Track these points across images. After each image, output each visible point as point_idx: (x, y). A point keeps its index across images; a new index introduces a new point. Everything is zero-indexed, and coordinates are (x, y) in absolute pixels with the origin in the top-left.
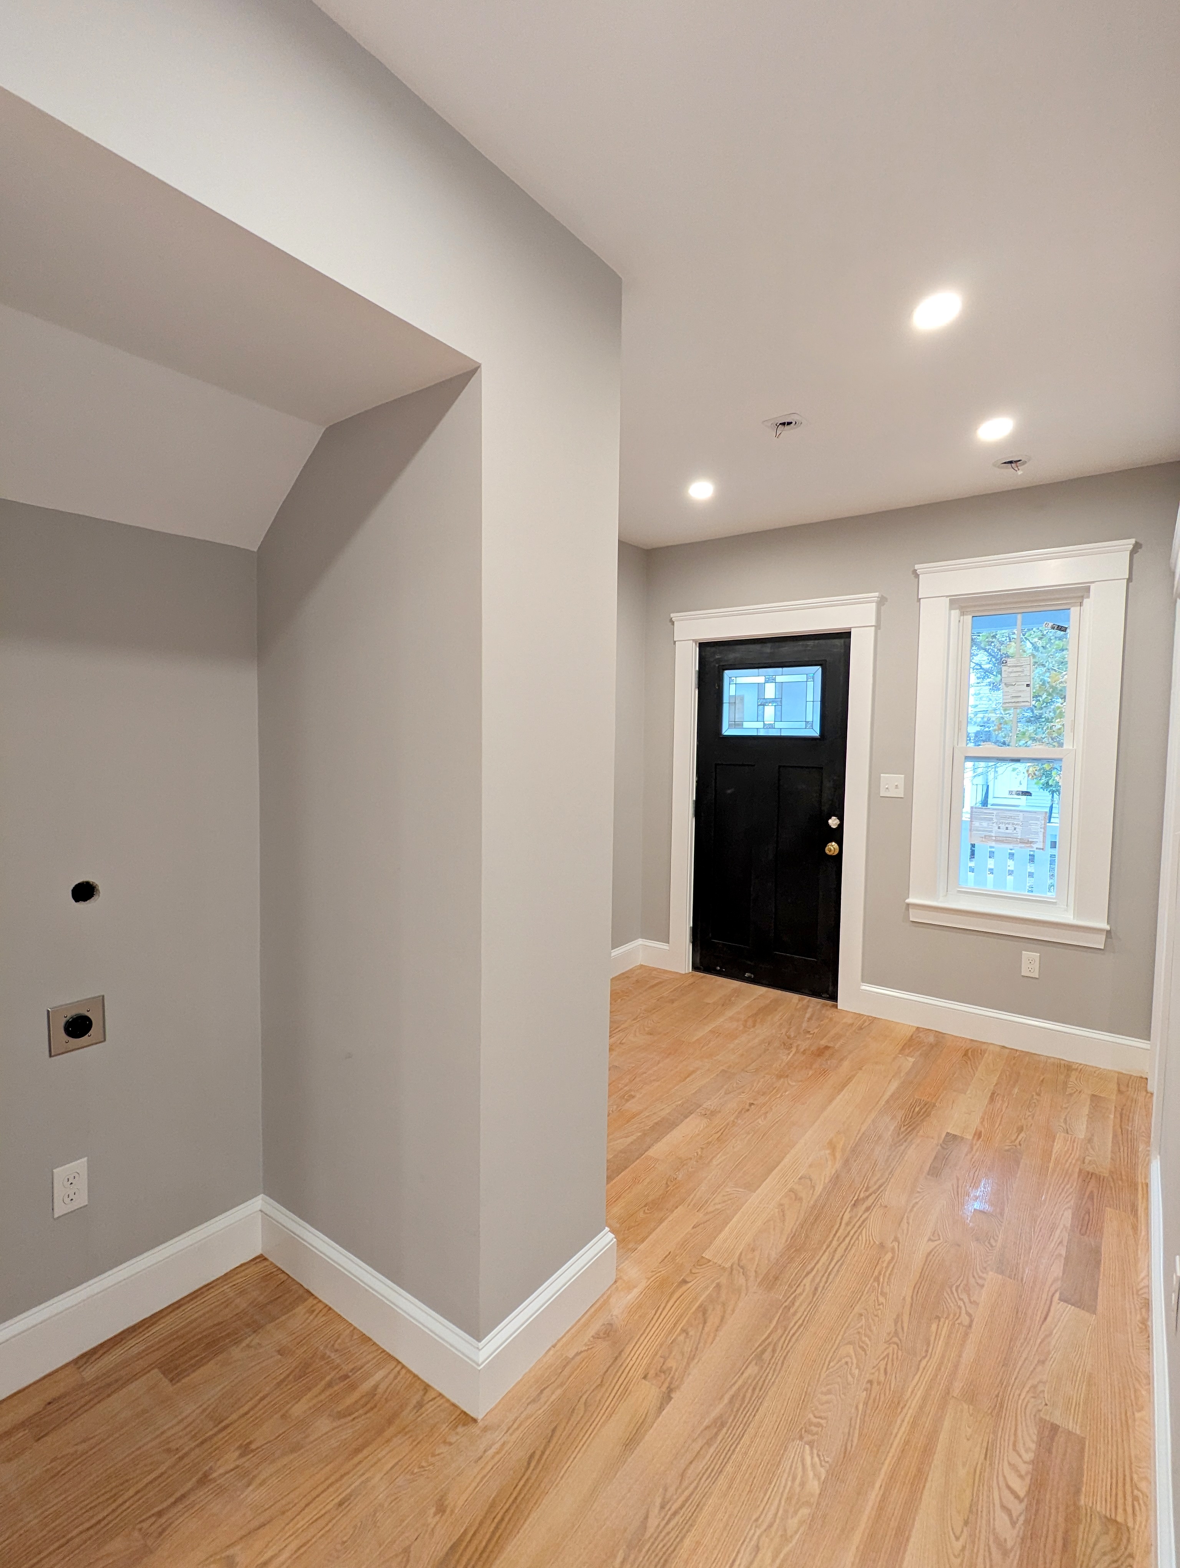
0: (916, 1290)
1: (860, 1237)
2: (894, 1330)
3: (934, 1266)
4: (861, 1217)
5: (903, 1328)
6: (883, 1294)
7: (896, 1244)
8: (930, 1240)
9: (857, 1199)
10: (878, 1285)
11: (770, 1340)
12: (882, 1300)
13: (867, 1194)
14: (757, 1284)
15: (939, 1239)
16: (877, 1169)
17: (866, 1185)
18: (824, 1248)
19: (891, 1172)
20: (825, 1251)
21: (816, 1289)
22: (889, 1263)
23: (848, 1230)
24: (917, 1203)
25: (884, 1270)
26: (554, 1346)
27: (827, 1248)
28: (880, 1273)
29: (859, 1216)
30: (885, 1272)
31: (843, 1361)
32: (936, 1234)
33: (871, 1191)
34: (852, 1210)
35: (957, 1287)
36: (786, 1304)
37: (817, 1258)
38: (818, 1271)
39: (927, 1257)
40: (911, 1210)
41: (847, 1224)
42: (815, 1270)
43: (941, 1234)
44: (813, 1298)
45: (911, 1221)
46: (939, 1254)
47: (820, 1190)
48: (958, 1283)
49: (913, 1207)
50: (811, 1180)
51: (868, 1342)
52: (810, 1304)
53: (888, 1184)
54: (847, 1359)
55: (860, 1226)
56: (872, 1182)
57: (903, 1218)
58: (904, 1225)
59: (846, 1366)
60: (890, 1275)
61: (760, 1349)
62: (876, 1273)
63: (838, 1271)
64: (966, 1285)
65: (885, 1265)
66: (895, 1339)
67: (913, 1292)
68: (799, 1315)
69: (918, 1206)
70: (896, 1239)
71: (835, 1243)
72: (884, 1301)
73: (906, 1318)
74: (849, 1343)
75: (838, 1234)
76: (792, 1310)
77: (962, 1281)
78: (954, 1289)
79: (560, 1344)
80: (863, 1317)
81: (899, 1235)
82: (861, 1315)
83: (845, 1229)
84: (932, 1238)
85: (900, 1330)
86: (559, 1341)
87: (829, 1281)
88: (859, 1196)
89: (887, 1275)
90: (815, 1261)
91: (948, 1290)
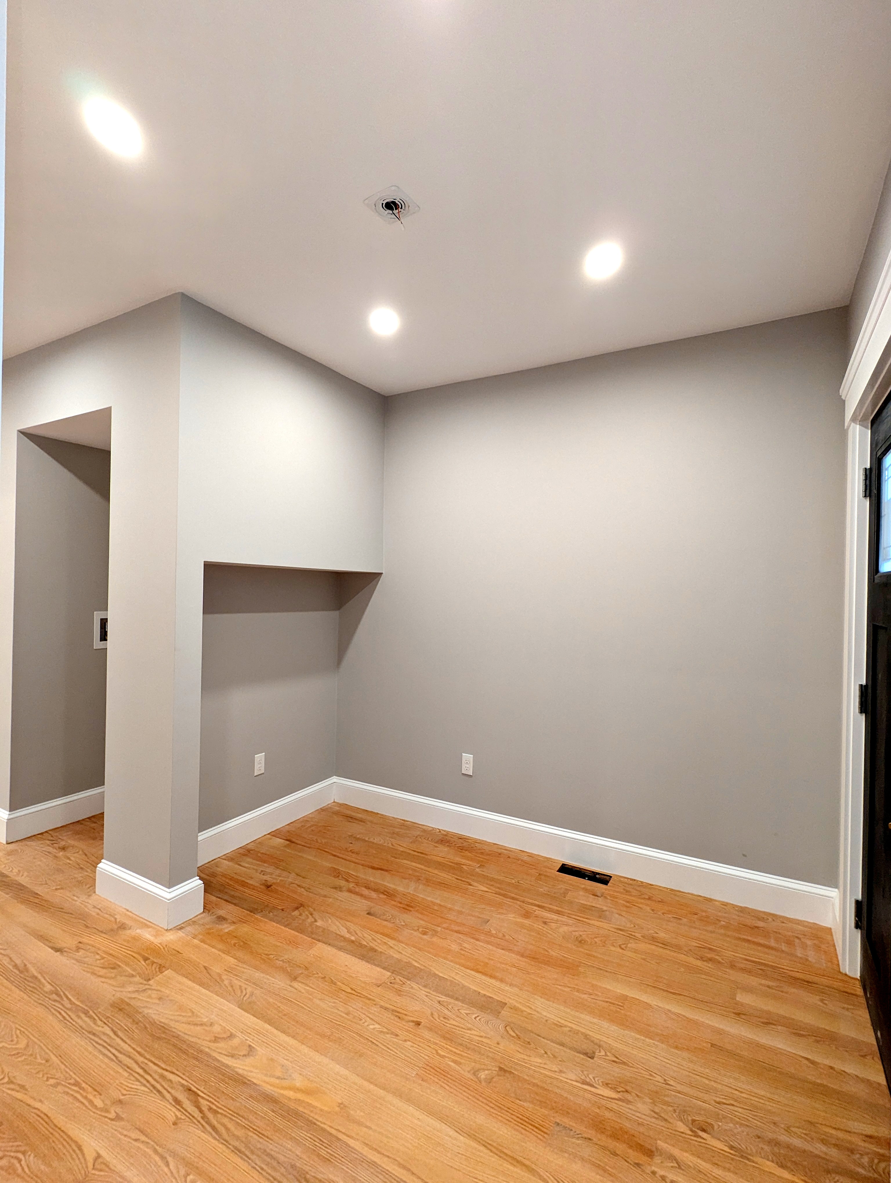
0: (42, 1115)
1: (137, 1083)
2: (15, 1081)
3: (60, 1146)
4: (169, 1092)
5: (13, 1090)
6: (55, 1086)
7: (112, 1115)
8: (99, 1156)
9: (199, 1095)
10: (69, 1084)
11: (65, 999)
12: (52, 1081)
13: (205, 1109)
14: (122, 997)
15: (93, 1169)
16: (251, 1134)
17: (220, 1111)
18: (139, 1049)
19: (240, 1151)
20: (134, 1049)
21: (94, 1034)
22: (91, 1102)
23: (153, 1075)
24: (167, 1164)
25: (85, 1094)
26: (128, 911)
27: (137, 1052)
28: (83, 1089)
29: (170, 1090)
30: (81, 1094)
31: (15, 1039)
32: (103, 1167)
33: (210, 1116)
34: (183, 1085)
35: (20, 1161)
36: (91, 1012)
37: (128, 1041)
38: (114, 1039)
39: (76, 1142)
40: (156, 1151)
41: (162, 1077)
42: (115, 1037)
43: (102, 1173)
44: (86, 1031)
45: (137, 1144)
46: (73, 1159)
47: (224, 1061)
48: (23, 1163)
49: (163, 1158)
50: (244, 1056)
51: (19, 1059)
52: (81, 1027)
53: (215, 1138)
54: (15, 1042)
55: (154, 1087)
56: (225, 1121)
57: (146, 1136)
58: (135, 1135)
59: (10, 1039)
60: (75, 1097)
61: (62, 994)
62: (84, 1085)
63: (104, 1055)
64: (15, 1170)
65: (90, 1097)
66: (6, 1080)
67: (42, 1112)
68: (76, 1019)
69: (160, 1163)
70: (118, 1118)
71: (140, 1059)
72: (48, 1083)
73: (19, 1096)
74: (27, 1045)
75: (151, 1065)
76: (83, 1016)
77: (23, 1169)
78: (20, 1156)
79: (130, 914)
80: (44, 1062)
81: (123, 1123)
82: (47, 1061)
83: (156, 1072)
84: (100, 1160)
85: (12, 1086)
86: (131, 912)
87: (97, 1045)
88: (203, 1098)
89: (76, 1095)
90: (124, 1038)
91: (22, 1149)
